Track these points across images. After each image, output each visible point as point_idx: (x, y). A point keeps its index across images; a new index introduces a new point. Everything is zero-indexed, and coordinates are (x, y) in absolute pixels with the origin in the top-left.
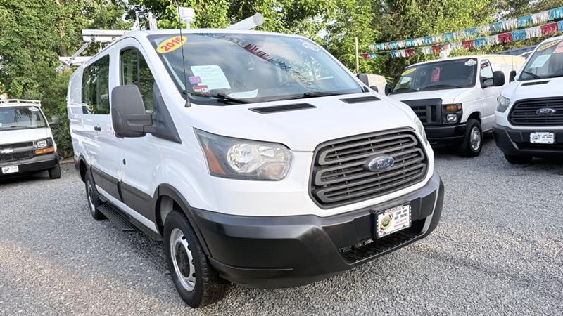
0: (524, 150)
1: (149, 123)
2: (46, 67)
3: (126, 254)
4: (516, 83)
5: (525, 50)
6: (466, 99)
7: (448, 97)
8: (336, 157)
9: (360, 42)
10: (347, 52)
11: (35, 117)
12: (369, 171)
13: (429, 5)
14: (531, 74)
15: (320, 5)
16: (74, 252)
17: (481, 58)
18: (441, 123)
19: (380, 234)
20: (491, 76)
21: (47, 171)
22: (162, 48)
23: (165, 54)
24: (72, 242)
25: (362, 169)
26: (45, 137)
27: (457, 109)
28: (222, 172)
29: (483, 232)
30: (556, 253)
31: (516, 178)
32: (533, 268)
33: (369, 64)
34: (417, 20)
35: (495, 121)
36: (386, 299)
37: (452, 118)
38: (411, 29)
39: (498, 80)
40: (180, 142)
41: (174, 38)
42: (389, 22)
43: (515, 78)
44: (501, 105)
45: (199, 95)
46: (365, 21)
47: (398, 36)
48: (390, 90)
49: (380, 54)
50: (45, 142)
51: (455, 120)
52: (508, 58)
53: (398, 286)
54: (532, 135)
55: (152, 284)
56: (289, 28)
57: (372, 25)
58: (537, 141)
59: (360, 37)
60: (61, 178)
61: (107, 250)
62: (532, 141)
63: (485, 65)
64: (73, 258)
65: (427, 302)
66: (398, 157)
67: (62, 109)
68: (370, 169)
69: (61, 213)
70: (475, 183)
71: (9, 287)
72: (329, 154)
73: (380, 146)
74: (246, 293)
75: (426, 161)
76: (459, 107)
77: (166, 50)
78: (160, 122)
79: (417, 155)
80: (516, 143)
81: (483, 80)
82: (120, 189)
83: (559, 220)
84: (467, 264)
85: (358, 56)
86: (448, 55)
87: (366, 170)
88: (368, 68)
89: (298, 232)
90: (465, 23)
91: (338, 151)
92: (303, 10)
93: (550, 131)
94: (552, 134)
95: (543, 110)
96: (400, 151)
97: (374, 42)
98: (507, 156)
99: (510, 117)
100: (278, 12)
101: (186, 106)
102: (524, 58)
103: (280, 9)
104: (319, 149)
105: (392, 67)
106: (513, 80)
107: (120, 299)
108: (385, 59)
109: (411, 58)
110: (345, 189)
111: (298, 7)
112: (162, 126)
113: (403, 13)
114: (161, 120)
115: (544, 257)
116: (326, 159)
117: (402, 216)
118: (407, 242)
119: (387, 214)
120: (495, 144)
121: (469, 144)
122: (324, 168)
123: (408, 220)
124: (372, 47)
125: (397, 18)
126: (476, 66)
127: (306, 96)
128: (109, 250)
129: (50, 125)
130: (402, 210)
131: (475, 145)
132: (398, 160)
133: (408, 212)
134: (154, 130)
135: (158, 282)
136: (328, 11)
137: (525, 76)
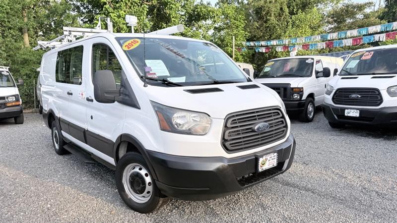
0: (341, 120)
1: (118, 95)
2: (13, 43)
3: (86, 178)
4: (338, 77)
5: (343, 54)
6: (305, 84)
7: (294, 82)
8: (236, 123)
9: (236, 40)
10: (227, 46)
11: (5, 79)
12: (255, 132)
13: (282, 18)
14: (347, 72)
15: (211, 13)
16: (48, 176)
17: (316, 58)
18: (289, 100)
19: (260, 170)
20: (322, 70)
21: (13, 119)
22: (126, 46)
23: (127, 51)
24: (45, 169)
25: (251, 130)
26: (14, 94)
27: (300, 91)
28: (169, 129)
29: (316, 171)
30: (359, 184)
31: (335, 137)
32: (345, 193)
33: (241, 55)
34: (274, 27)
35: (324, 100)
36: (260, 209)
37: (296, 97)
38: (270, 33)
39: (326, 73)
40: (139, 108)
41: (132, 40)
42: (256, 27)
43: (337, 74)
44: (328, 91)
45: (151, 79)
46: (240, 25)
47: (261, 37)
48: (256, 75)
49: (249, 49)
50: (14, 97)
51: (299, 97)
52: (333, 59)
53: (267, 202)
54: (346, 111)
55: (109, 198)
56: (188, 27)
57: (245, 29)
58: (349, 115)
59: (236, 36)
60: (24, 124)
61: (72, 175)
62: (346, 115)
63: (318, 62)
64: (48, 180)
65: (284, 211)
66: (271, 124)
67: (23, 74)
68: (256, 130)
69: (31, 149)
70: (310, 140)
71: (8, 198)
72: (233, 121)
73: (261, 117)
74: (172, 204)
75: (286, 126)
76: (302, 90)
77: (128, 48)
78: (126, 95)
79: (281, 123)
80: (336, 115)
81: (317, 72)
82: (85, 135)
83: (361, 165)
84: (307, 190)
85: (234, 49)
86: (296, 54)
87: (253, 131)
88: (240, 58)
89: (213, 167)
90: (305, 31)
91: (238, 119)
92: (198, 15)
93: (357, 109)
94: (358, 111)
95: (354, 96)
96: (272, 120)
97: (245, 40)
98: (330, 123)
99: (333, 99)
100: (182, 15)
101: (144, 86)
102: (342, 59)
103: (183, 13)
104: (227, 117)
105: (256, 57)
106: (336, 75)
107: (89, 207)
108: (251, 52)
109: (269, 53)
110: (241, 142)
111: (196, 13)
112: (127, 98)
113: (266, 22)
114: (127, 93)
115: (352, 186)
116: (231, 124)
117: (272, 159)
118: (274, 175)
119: (264, 158)
120: (323, 115)
121: (306, 114)
122: (230, 129)
123: (276, 162)
124: (244, 43)
125: (261, 25)
126: (313, 63)
127: (216, 83)
128: (74, 175)
129: (17, 85)
130: (273, 155)
131: (310, 114)
132: (271, 126)
133: (276, 157)
134: (120, 100)
135: (113, 197)
136: (216, 18)
137: (343, 73)
